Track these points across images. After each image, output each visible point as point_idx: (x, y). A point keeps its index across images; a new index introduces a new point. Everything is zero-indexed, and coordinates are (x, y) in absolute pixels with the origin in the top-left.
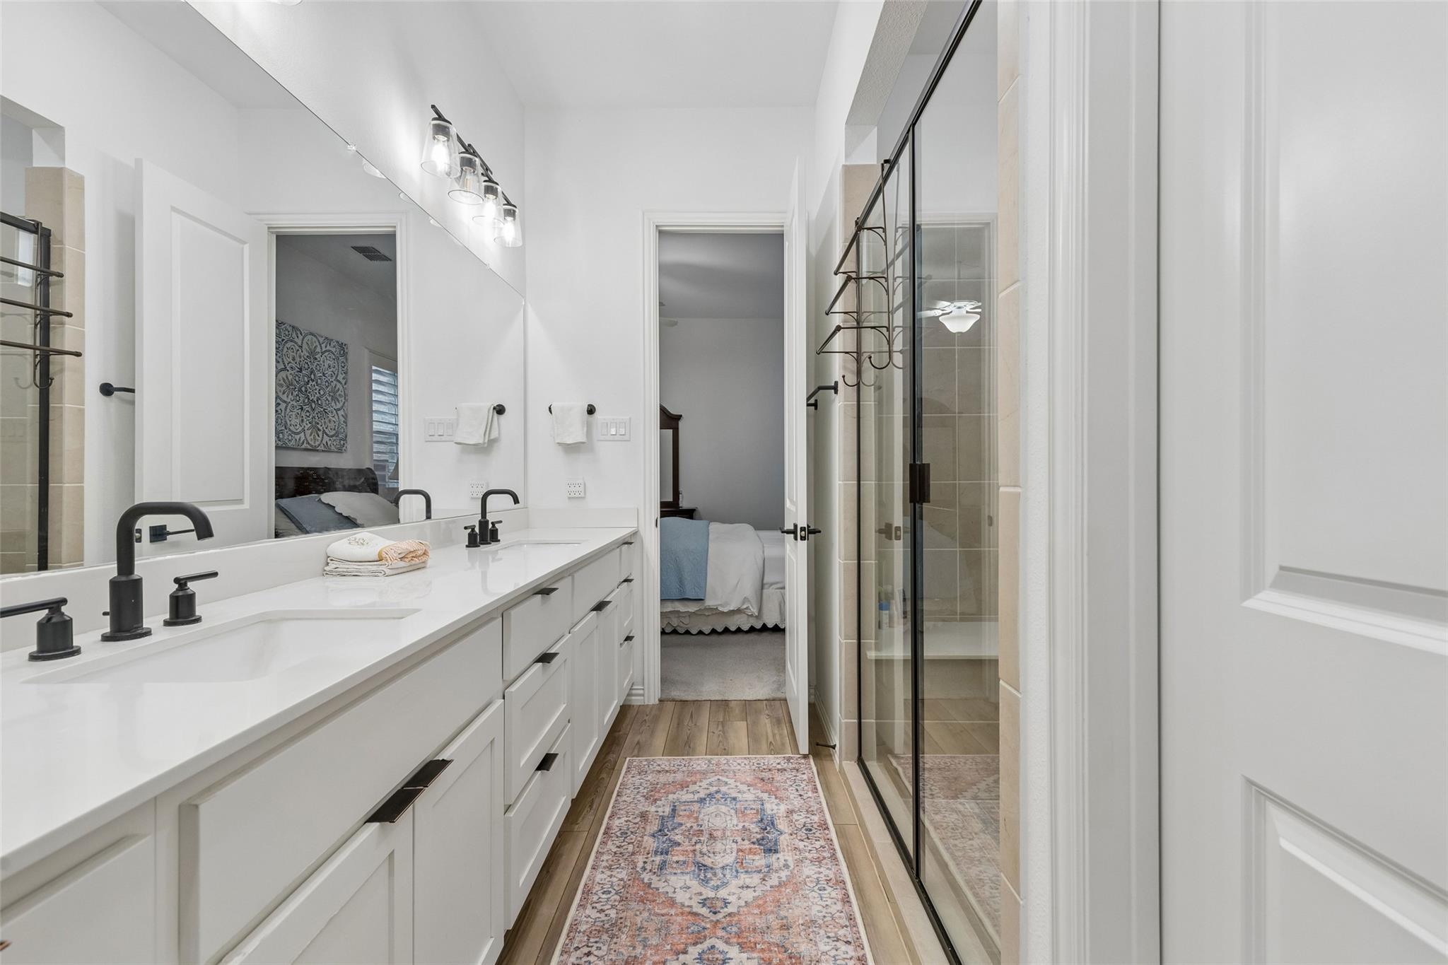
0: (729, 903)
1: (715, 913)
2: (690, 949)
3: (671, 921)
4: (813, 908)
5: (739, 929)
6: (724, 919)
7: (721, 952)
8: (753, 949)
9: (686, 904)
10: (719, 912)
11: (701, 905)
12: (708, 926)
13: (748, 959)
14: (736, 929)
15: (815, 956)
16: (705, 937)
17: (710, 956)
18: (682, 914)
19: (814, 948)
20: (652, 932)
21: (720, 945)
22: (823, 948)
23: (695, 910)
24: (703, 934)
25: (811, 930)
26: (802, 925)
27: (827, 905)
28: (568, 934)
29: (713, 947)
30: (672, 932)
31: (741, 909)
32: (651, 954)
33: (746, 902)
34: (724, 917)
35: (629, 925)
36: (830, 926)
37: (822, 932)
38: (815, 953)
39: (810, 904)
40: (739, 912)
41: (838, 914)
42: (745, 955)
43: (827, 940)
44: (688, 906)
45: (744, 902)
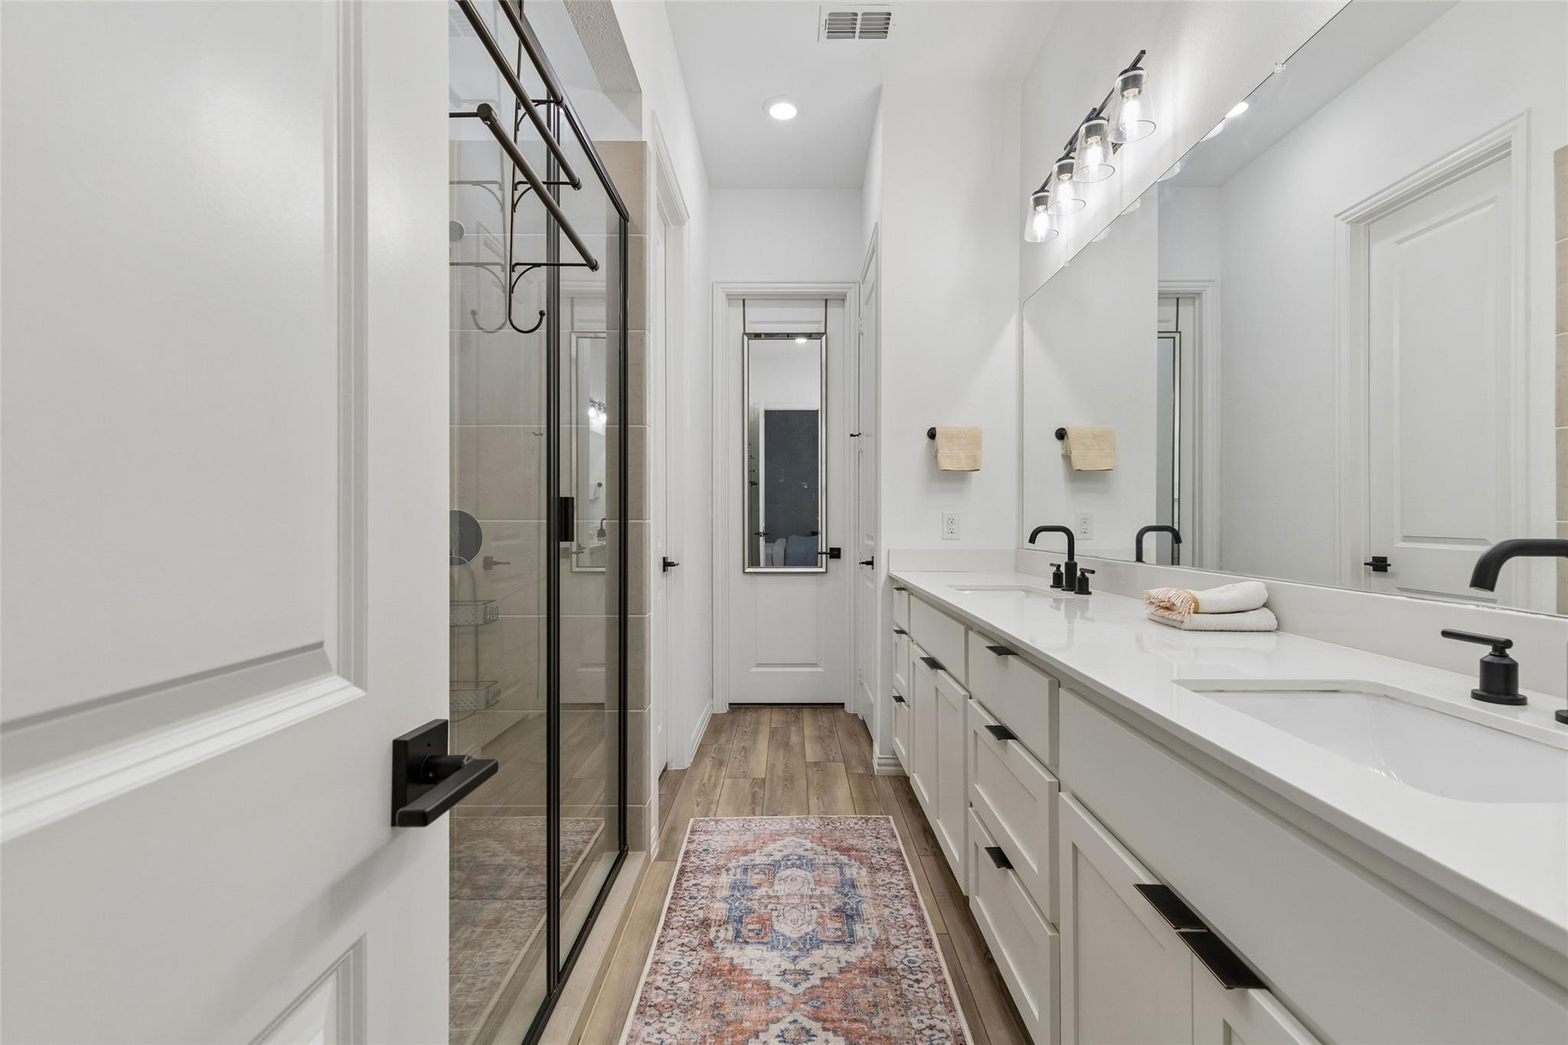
0: (778, 1036)
1: (795, 1021)
2: (818, 982)
3: (844, 1012)
4: (678, 1030)
5: (769, 1004)
6: (785, 1014)
7: (786, 981)
8: (755, 983)
9: (830, 1034)
10: (790, 1023)
11: (812, 1032)
12: (802, 1006)
13: (761, 975)
14: (771, 1003)
15: (696, 978)
16: (804, 994)
17: (798, 977)
18: (833, 1021)
19: (694, 986)
20: (862, 1001)
21: (788, 987)
22: (685, 986)
23: (819, 1025)
24: (806, 997)
25: (691, 1003)
26: (698, 1009)
27: (659, 1033)
28: (951, 1000)
29: (796, 986)
30: (840, 1000)
31: (764, 1028)
32: (856, 979)
33: (758, 1038)
34: (784, 1017)
35: (890, 1008)
36: (668, 1006)
37: (679, 1001)
38: (695, 981)
39: (678, 1035)
40: (767, 1024)
41: (651, 1021)
42: (764, 978)
43: (678, 992)
44: (828, 1030)
45: (760, 1037)
